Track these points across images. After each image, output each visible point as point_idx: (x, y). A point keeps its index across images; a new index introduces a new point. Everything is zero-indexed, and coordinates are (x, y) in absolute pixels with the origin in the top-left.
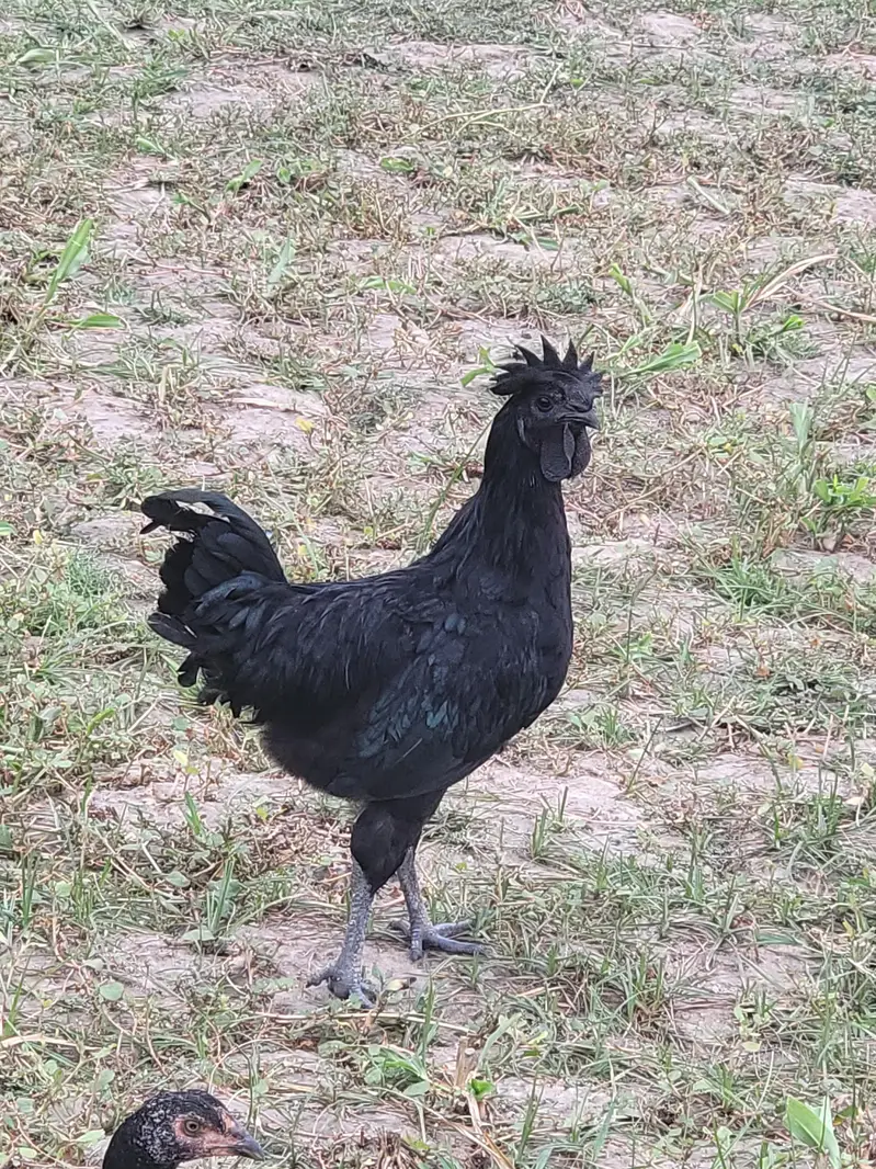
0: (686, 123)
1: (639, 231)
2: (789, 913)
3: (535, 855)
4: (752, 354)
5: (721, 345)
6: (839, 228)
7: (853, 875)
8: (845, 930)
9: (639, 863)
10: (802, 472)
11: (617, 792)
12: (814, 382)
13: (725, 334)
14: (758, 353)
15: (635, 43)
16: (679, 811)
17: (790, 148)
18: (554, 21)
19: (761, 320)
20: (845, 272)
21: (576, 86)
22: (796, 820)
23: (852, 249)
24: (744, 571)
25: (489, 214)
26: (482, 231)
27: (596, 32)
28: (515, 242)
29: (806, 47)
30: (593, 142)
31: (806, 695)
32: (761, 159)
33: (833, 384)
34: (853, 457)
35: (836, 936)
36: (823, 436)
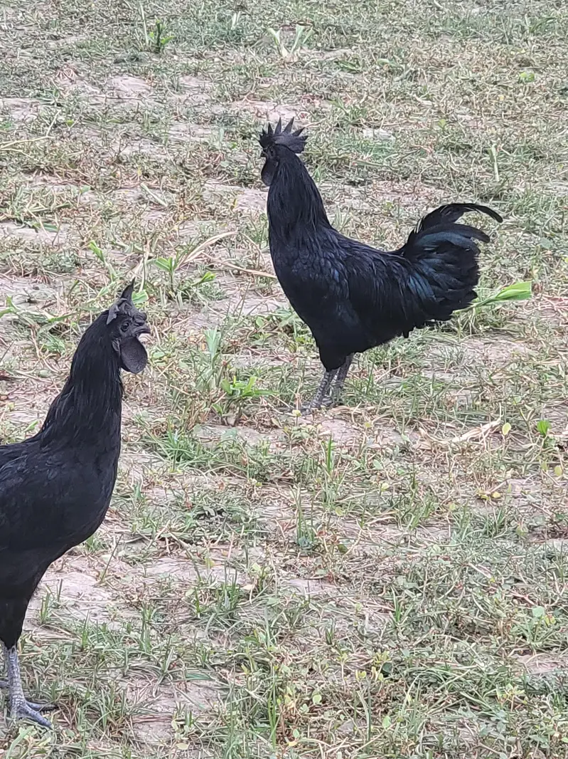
0: (140, 148)
1: (109, 219)
2: (206, 660)
3: (43, 623)
4: (181, 298)
5: (161, 292)
6: (239, 214)
7: (248, 635)
8: (243, 671)
9: (109, 628)
10: (213, 374)
11: (95, 582)
12: (221, 315)
13: (164, 285)
14: (185, 297)
15: (108, 96)
16: (134, 594)
17: (208, 162)
18: (56, 83)
19: (187, 275)
20: (243, 243)
21: (70, 124)
22: (210, 600)
23: (247, 228)
24: (176, 439)
25: (13, 209)
26: (8, 220)
27: (83, 89)
28: (30, 227)
29: (219, 97)
30: (80, 161)
31: (217, 519)
32: (189, 170)
33: (234, 316)
34: (247, 363)
35: (237, 674)
36: (227, 351)
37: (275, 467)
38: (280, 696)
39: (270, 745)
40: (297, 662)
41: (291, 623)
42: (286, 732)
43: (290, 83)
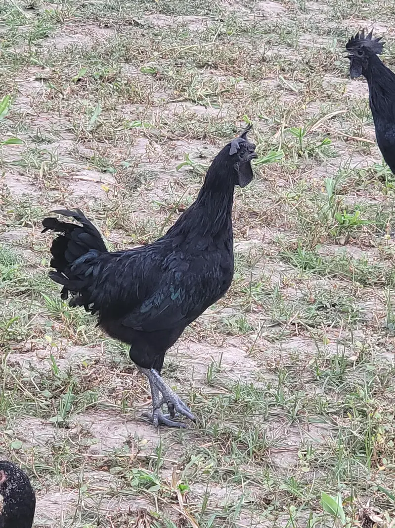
0: (279, 51)
1: (257, 100)
2: (323, 409)
3: (208, 383)
4: (307, 155)
5: (294, 151)
6: (348, 98)
7: (352, 392)
8: (348, 417)
9: (255, 386)
10: (330, 209)
11: (246, 354)
12: (336, 168)
13: (295, 147)
14: (310, 155)
15: (256, 15)
16: (273, 363)
17: (326, 62)
18: (219, 5)
19: (312, 140)
20: (350, 118)
21: (229, 34)
22: (326, 367)
23: (353, 108)
24: (303, 254)
25: (189, 92)
26: (186, 100)
27: (238, 10)
28: (201, 105)
29: (333, 16)
30: (237, 59)
31: (331, 310)
32: (312, 67)
33: (344, 169)
34: (353, 202)
35: (344, 419)
36: (340, 193)
37: (372, 274)
38: (374, 435)
39: (366, 469)
40: (386, 411)
41: (382, 384)
42: (377, 460)
43: (383, 7)
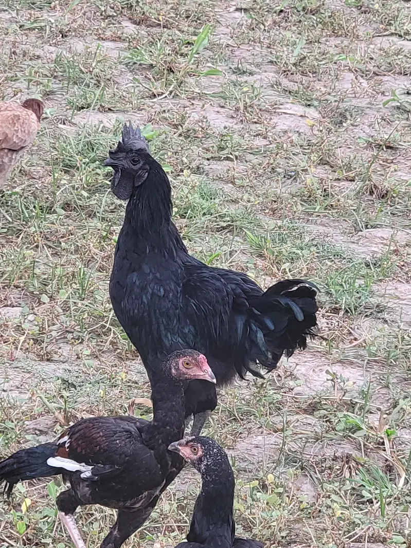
25: (396, 27)
26: (392, 34)
28: (408, 40)
